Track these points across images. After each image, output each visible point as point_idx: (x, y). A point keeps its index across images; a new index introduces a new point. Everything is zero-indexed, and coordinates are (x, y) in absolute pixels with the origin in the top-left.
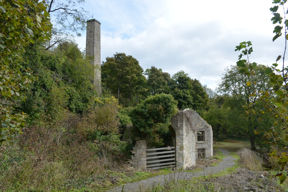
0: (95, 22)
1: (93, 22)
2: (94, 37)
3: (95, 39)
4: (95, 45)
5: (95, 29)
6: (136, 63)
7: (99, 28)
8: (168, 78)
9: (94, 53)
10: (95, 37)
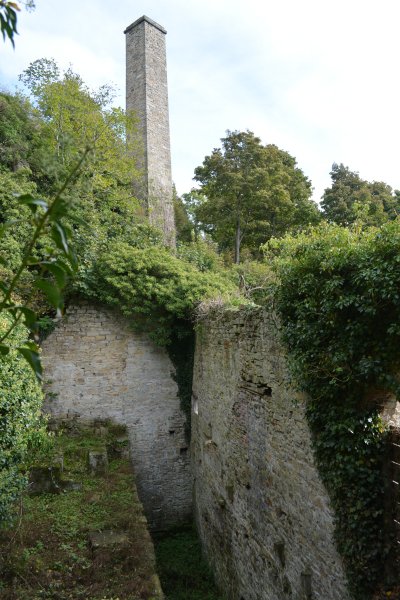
0: (146, 24)
1: (140, 26)
2: (144, 68)
3: (148, 76)
4: (148, 92)
5: (147, 46)
6: (289, 162)
7: (161, 43)
8: (384, 195)
9: (145, 114)
10: (149, 70)
